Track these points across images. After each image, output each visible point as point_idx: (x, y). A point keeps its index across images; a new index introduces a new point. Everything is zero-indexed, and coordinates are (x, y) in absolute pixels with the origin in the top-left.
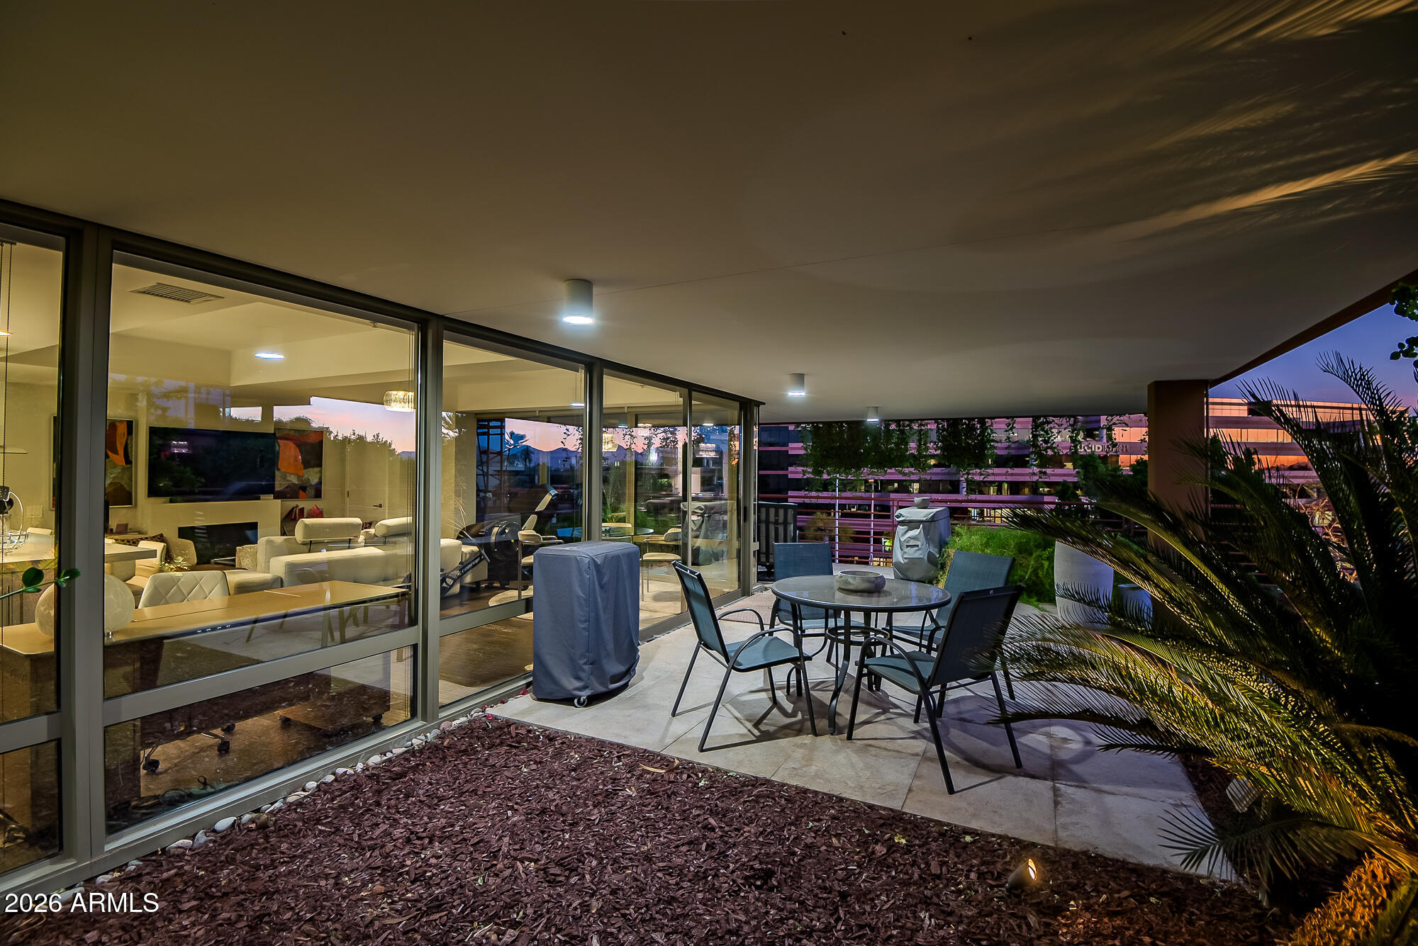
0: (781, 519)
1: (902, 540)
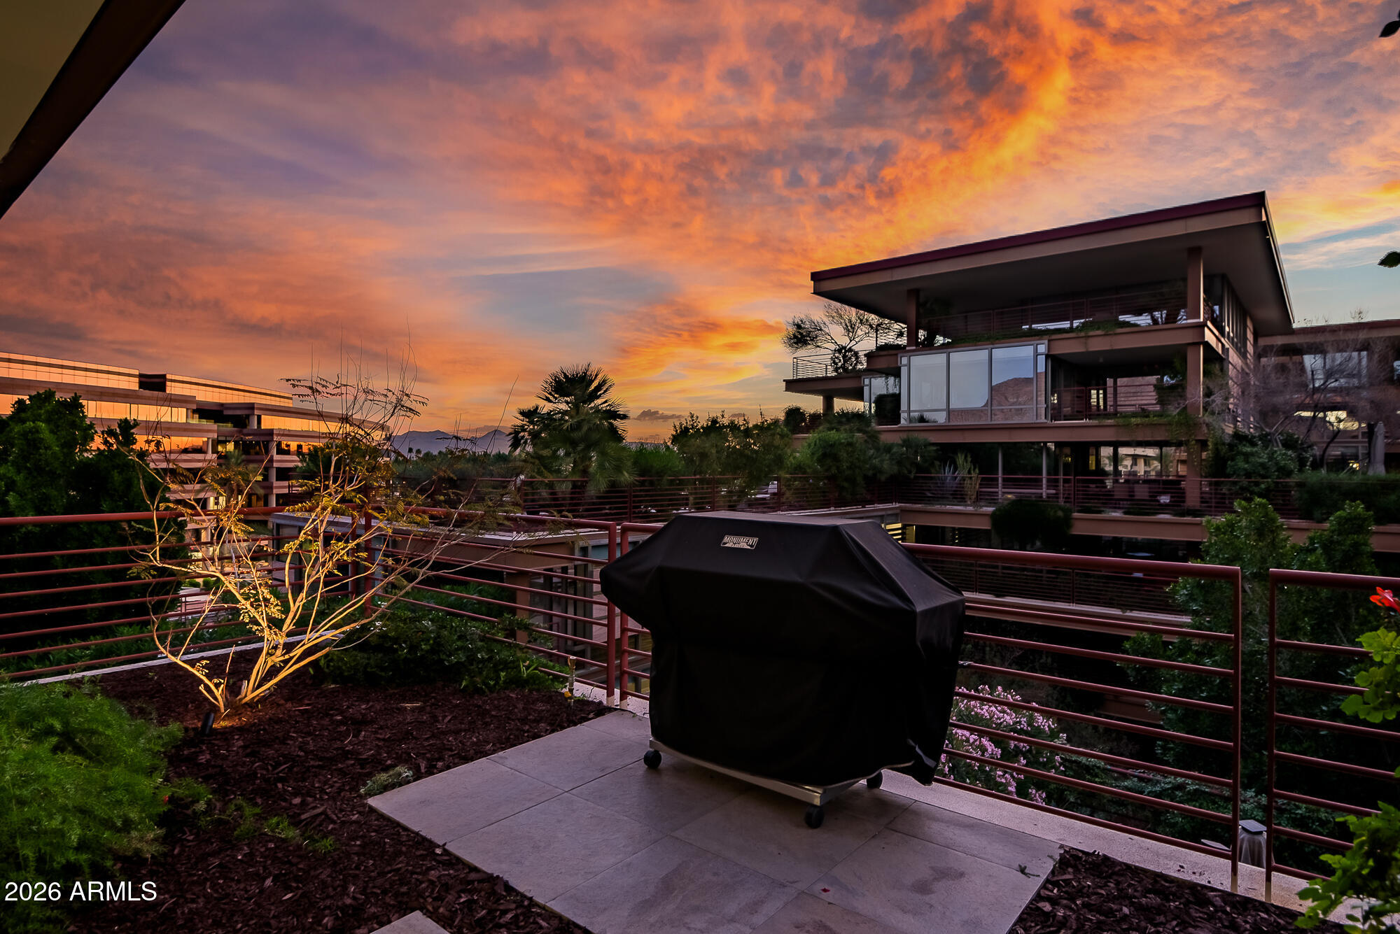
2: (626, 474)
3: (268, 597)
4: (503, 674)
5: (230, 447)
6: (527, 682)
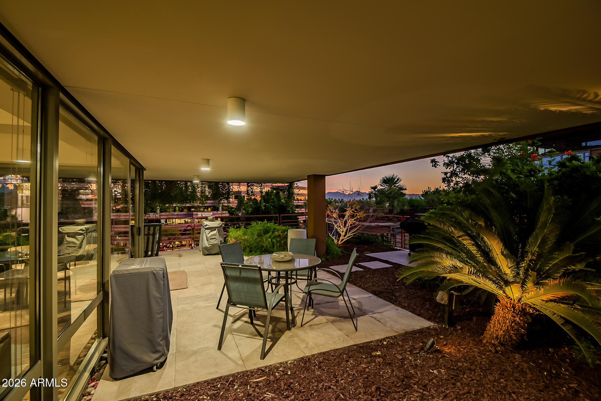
0: (151, 232)
1: (208, 236)
6: (385, 246)
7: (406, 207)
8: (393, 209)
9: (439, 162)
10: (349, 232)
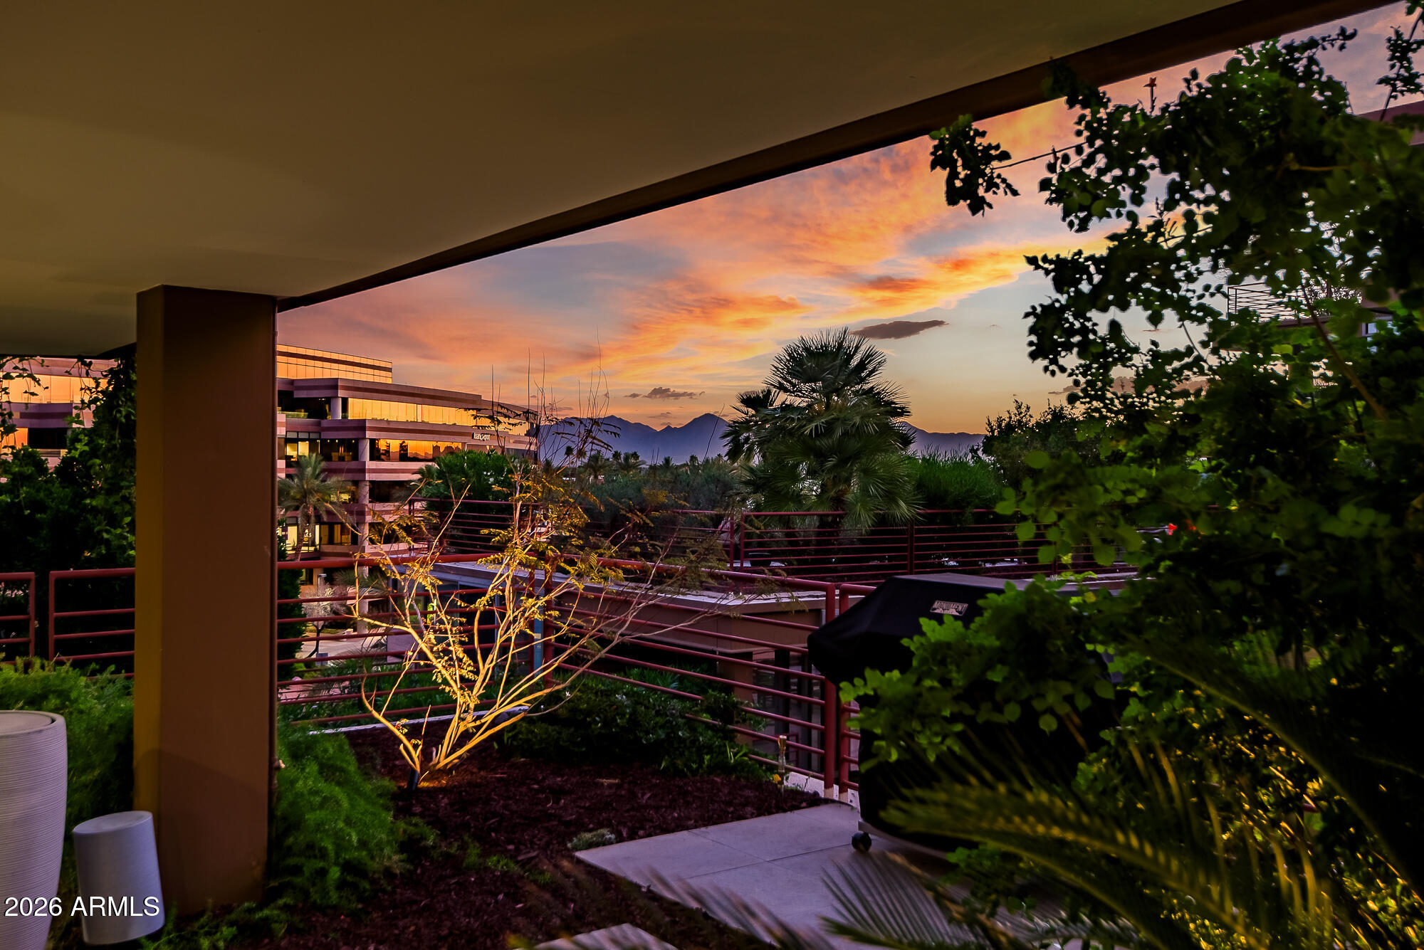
2: (902, 504)
3: (461, 656)
4: (707, 757)
5: (303, 448)
6: (734, 768)
7: (903, 509)
8: (841, 517)
9: (1005, 156)
10: (509, 683)
